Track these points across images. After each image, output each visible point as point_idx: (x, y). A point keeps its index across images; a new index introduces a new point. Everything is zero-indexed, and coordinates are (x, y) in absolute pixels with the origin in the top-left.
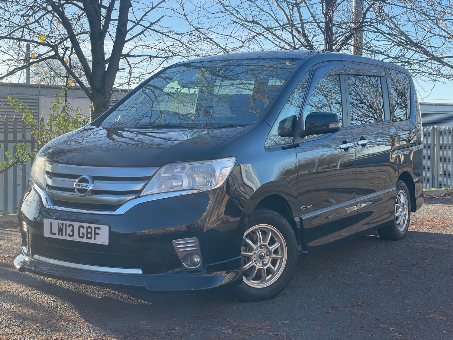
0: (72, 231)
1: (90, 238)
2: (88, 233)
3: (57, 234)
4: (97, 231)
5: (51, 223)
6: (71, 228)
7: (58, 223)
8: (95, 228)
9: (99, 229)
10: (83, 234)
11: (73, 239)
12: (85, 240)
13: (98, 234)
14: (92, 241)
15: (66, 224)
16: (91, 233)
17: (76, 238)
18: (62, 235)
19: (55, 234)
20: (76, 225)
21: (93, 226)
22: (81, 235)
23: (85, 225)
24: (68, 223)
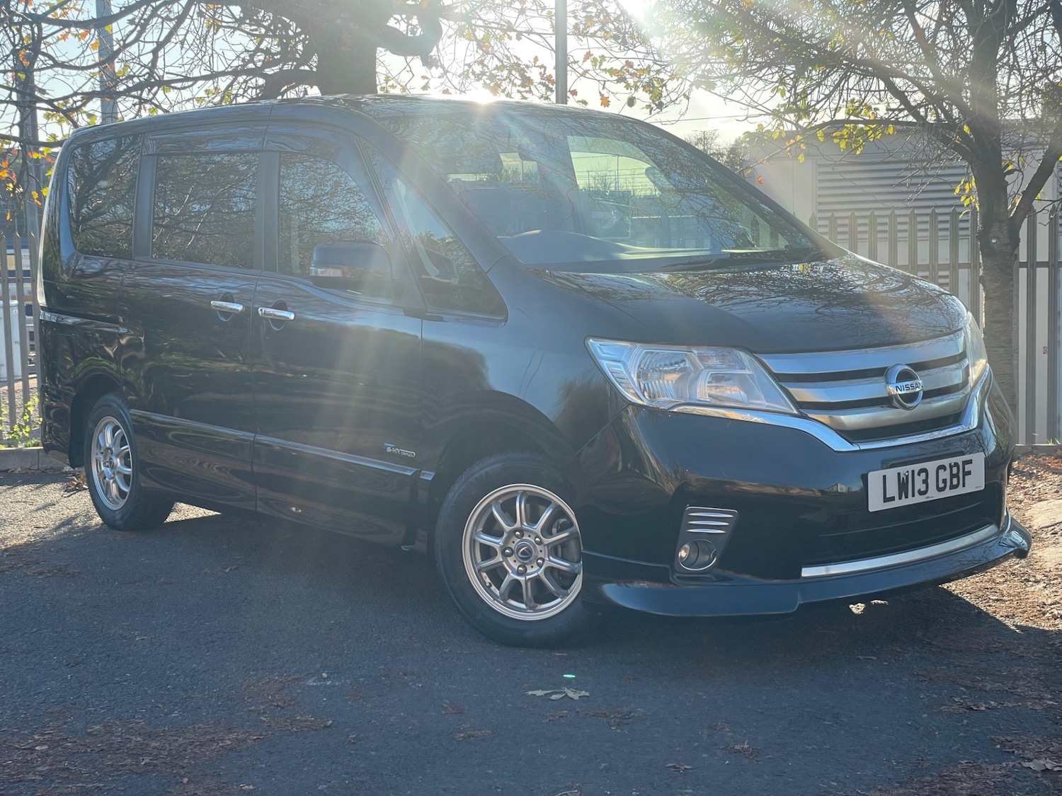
0: (925, 482)
1: (956, 487)
2: (952, 476)
3: (897, 498)
4: (968, 468)
5: (884, 477)
6: (923, 475)
7: (899, 474)
8: (965, 463)
9: (970, 462)
10: (945, 481)
11: (928, 498)
12: (948, 493)
13: (969, 473)
14: (960, 491)
15: (913, 471)
16: (957, 476)
17: (934, 495)
18: (906, 497)
19: (893, 499)
20: (931, 466)
21: (959, 460)
22: (941, 485)
23: (946, 462)
24: (917, 467)
